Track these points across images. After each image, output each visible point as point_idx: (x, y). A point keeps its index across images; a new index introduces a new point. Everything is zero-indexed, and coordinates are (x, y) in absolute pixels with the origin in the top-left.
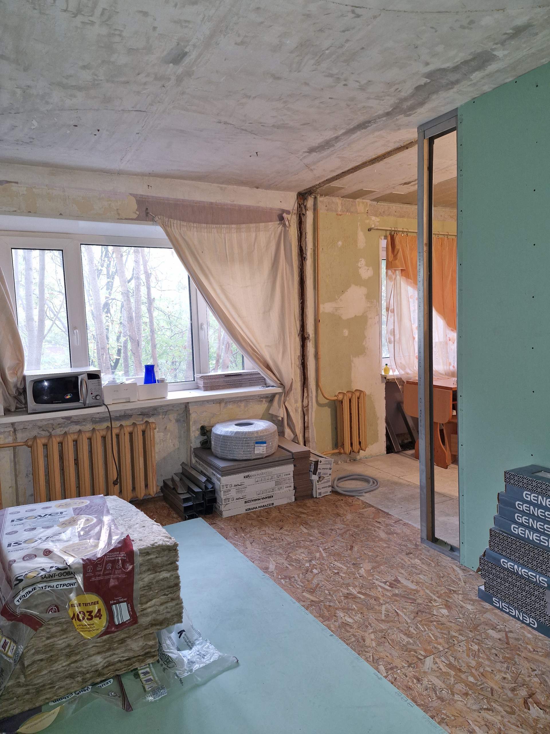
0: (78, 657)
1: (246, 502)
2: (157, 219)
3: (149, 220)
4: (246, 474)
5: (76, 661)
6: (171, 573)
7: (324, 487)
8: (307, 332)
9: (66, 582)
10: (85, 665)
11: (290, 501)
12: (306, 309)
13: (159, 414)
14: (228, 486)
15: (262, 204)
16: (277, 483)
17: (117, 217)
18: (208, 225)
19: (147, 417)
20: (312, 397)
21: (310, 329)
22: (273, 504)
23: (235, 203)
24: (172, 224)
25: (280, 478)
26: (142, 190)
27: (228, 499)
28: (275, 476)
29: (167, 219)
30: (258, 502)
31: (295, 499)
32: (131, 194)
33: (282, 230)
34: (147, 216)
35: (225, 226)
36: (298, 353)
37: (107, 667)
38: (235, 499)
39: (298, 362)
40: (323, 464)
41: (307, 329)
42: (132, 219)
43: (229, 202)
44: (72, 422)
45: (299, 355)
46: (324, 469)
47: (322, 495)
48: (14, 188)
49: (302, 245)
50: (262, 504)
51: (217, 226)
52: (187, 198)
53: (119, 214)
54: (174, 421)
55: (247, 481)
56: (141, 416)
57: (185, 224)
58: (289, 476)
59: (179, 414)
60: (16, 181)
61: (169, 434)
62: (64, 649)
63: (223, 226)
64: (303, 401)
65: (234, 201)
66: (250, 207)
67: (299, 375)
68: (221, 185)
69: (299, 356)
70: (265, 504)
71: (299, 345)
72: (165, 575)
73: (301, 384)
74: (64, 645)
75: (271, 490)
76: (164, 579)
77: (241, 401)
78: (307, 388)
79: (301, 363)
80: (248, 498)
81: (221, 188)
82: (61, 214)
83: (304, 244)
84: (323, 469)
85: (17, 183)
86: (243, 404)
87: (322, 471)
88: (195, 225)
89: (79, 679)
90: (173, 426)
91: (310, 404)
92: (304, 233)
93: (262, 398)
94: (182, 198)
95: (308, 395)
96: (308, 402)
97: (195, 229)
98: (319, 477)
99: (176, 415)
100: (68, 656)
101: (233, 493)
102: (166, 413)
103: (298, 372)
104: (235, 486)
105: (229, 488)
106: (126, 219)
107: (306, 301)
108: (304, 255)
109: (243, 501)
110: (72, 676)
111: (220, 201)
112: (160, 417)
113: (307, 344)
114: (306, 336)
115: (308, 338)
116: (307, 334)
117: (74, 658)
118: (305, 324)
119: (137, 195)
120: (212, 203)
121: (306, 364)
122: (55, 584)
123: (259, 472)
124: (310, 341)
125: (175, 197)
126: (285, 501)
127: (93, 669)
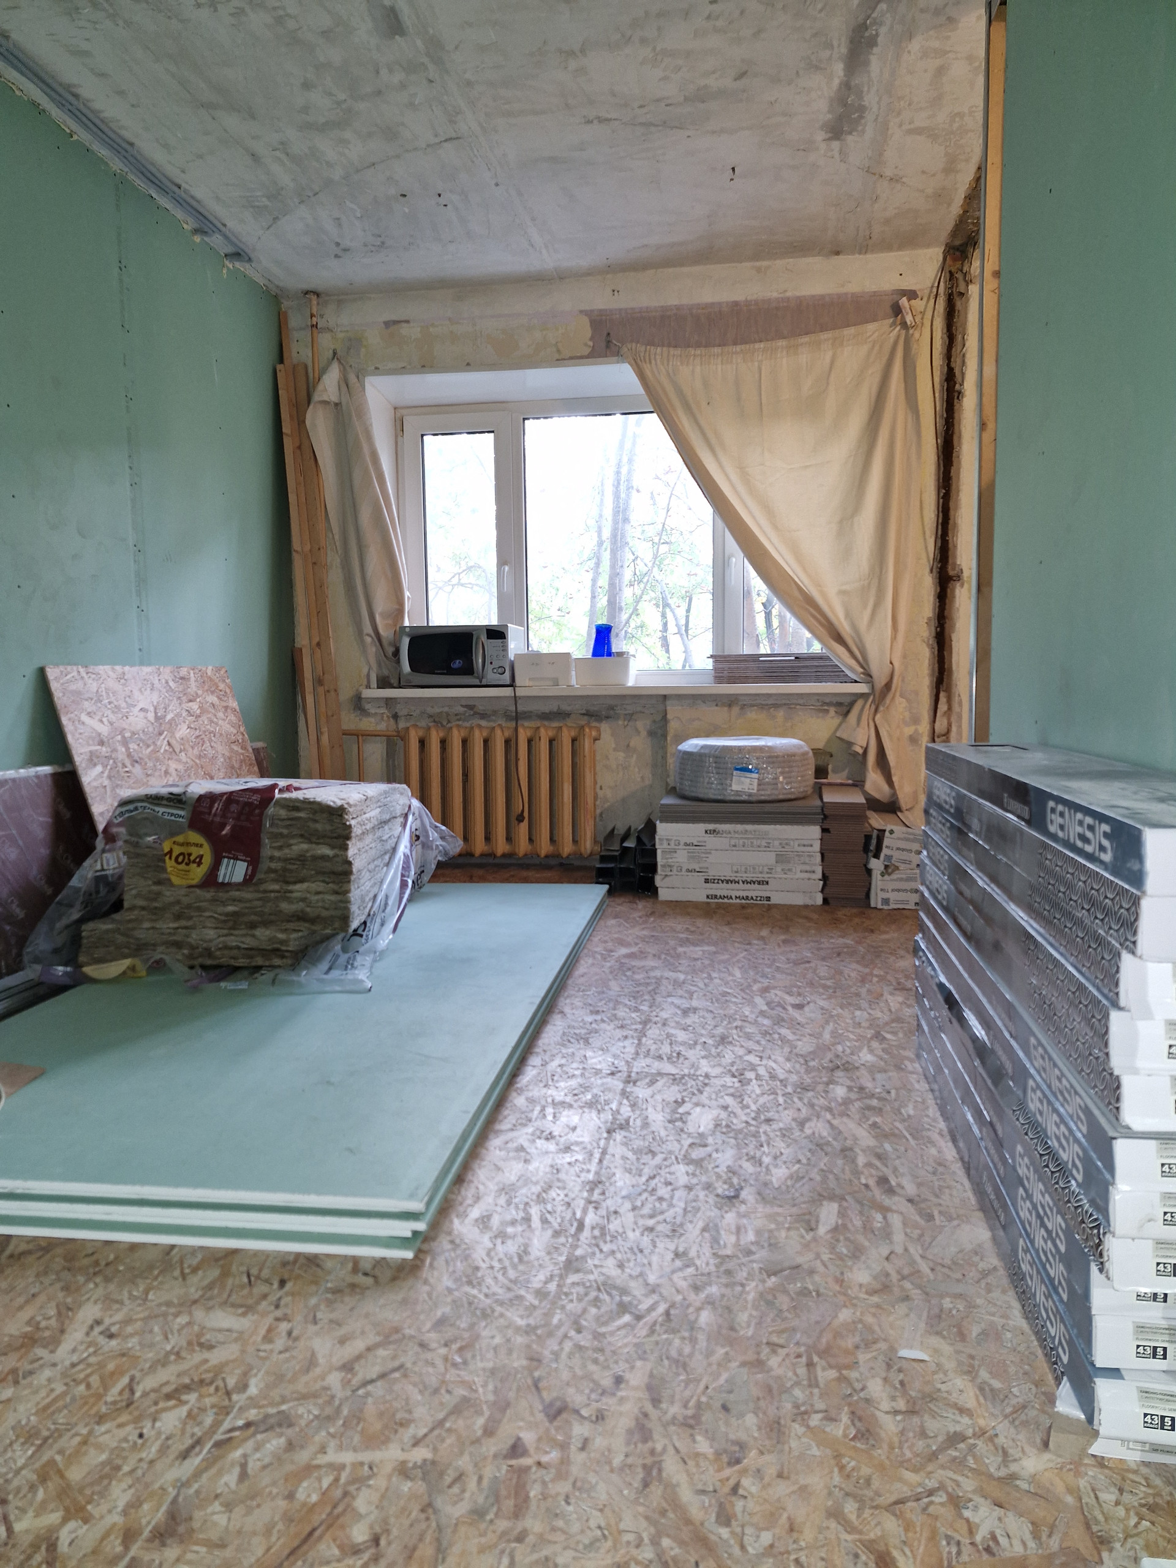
0: (190, 923)
1: (707, 881)
2: (624, 350)
3: (613, 356)
4: (711, 826)
5: (186, 928)
6: (336, 851)
7: (899, 890)
8: (955, 564)
9: (175, 812)
10: (194, 937)
11: (810, 902)
12: (956, 508)
13: (616, 717)
14: (672, 843)
15: (853, 288)
16: (781, 859)
17: (557, 356)
18: (726, 349)
19: (596, 720)
20: (960, 717)
21: (966, 556)
22: (768, 899)
23: (789, 294)
24: (652, 357)
25: (787, 848)
26: (601, 300)
27: (670, 866)
28: (777, 843)
29: (643, 348)
30: (734, 886)
31: (826, 901)
32: (581, 312)
33: (898, 337)
34: (608, 347)
35: (762, 345)
36: (928, 609)
37: (220, 949)
38: (684, 870)
39: (925, 631)
40: (899, 839)
41: (955, 557)
42: (581, 357)
43: (775, 295)
44: (476, 713)
45: (931, 615)
46: (903, 850)
47: (892, 906)
48: (404, 330)
49: (953, 365)
50: (745, 894)
51: (743, 347)
52: (685, 301)
53: (559, 351)
54: (644, 733)
55: (712, 841)
56: (586, 717)
57: (678, 352)
58: (809, 849)
59: (654, 721)
60: (407, 318)
61: (635, 756)
62: (173, 904)
63: (757, 345)
64: (934, 722)
65: (785, 291)
66: (822, 297)
67: (927, 661)
68: (758, 264)
69: (929, 619)
70: (750, 894)
71: (933, 593)
72: (326, 851)
73: (931, 682)
74: (172, 899)
75: (766, 869)
76: (324, 858)
77: (776, 706)
78: (949, 692)
79: (933, 634)
80: (712, 873)
81: (759, 270)
82: (468, 364)
83: (959, 361)
84: (898, 849)
85: (407, 322)
86: (781, 714)
87: (897, 855)
88: (698, 352)
89: (186, 952)
90: (641, 742)
91: (954, 729)
92: (959, 337)
93: (829, 704)
94: (676, 302)
95: (950, 708)
96: (950, 725)
97: (698, 361)
98: (886, 867)
99: (648, 722)
100: (178, 917)
101: (681, 857)
102: (630, 717)
103: (925, 655)
104: (686, 844)
105: (673, 846)
106: (571, 358)
107: (958, 491)
108: (957, 387)
109: (701, 878)
110: (178, 945)
111: (755, 297)
112: (620, 722)
113: (953, 591)
114: (951, 573)
115: (958, 577)
116: (954, 569)
117: (183, 923)
118: (951, 545)
119: (592, 311)
120: (736, 303)
121: (947, 640)
122: (162, 810)
123: (739, 827)
124: (962, 586)
125: (662, 303)
126: (798, 900)
127: (205, 945)
